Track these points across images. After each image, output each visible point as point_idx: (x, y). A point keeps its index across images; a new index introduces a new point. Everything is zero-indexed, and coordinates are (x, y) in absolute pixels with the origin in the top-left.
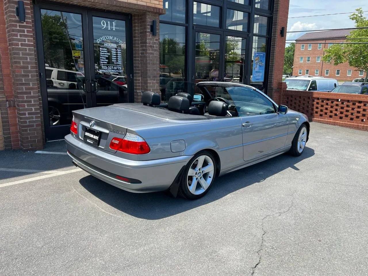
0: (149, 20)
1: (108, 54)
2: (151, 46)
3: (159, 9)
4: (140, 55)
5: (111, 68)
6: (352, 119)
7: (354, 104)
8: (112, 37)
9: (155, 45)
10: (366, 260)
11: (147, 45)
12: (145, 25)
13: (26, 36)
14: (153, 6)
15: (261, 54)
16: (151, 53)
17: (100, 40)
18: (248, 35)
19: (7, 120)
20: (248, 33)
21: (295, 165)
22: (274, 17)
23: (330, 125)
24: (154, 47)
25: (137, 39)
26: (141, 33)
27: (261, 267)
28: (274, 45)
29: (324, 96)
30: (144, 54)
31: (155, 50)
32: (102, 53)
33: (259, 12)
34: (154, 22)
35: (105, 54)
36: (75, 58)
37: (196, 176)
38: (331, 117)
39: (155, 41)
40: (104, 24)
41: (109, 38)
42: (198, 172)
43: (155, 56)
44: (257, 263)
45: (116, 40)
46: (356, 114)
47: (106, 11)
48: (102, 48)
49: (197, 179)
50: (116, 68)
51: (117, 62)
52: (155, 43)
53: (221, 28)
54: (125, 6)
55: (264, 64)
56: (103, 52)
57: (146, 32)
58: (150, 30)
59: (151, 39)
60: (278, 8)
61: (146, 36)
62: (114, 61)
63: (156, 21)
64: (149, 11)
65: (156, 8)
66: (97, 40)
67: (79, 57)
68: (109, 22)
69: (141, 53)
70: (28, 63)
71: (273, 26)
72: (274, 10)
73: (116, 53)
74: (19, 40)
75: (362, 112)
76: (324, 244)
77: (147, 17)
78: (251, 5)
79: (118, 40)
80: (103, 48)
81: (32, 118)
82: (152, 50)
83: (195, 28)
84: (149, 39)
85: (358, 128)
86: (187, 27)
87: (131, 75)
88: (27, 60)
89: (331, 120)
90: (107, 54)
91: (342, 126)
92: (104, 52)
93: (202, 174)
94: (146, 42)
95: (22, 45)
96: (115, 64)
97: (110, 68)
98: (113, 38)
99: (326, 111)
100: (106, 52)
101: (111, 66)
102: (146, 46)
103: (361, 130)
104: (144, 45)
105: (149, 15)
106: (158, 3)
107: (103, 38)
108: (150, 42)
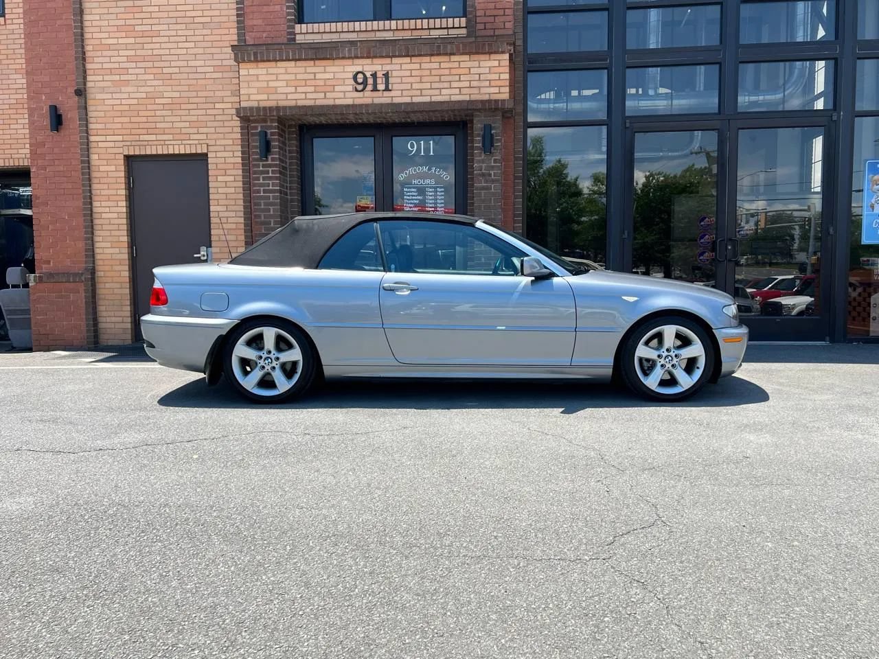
0: (478, 126)
1: (419, 198)
2: (483, 175)
3: (503, 101)
8: (427, 168)
9: (492, 172)
11: (475, 172)
12: (473, 136)
13: (270, 178)
14: (487, 97)
16: (483, 188)
17: (404, 175)
24: (490, 175)
31: (494, 181)
32: (408, 198)
34: (487, 129)
35: (414, 198)
39: (493, 164)
40: (412, 146)
41: (422, 170)
43: (494, 193)
45: (435, 171)
48: (408, 188)
52: (493, 167)
53: (720, 114)
56: (408, 196)
57: (474, 149)
58: (480, 145)
59: (483, 161)
63: (491, 126)
64: (479, 110)
65: (490, 101)
66: (400, 176)
68: (422, 142)
70: (271, 216)
73: (434, 196)
74: (261, 185)
77: (475, 122)
79: (438, 172)
80: (410, 188)
82: (486, 182)
84: (479, 162)
88: (270, 211)
90: (416, 198)
92: (412, 196)
94: (474, 167)
95: (265, 191)
98: (429, 169)
100: (413, 194)
105: (478, 116)
106: (496, 90)
107: (411, 171)
108: (481, 167)
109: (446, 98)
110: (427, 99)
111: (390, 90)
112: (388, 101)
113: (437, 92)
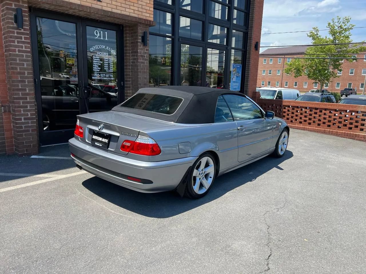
0: (140, 31)
1: (101, 62)
2: (142, 56)
3: (150, 21)
4: (131, 63)
5: (104, 76)
6: (319, 125)
7: (321, 111)
8: (104, 46)
9: (145, 55)
10: (361, 248)
11: (139, 54)
12: (137, 36)
13: (24, 43)
14: (145, 18)
15: (238, 65)
16: (142, 63)
17: (93, 49)
18: (227, 48)
19: (2, 125)
20: (227, 46)
21: (279, 166)
22: (249, 32)
23: (300, 130)
25: (128, 49)
26: (132, 43)
27: (273, 258)
28: (250, 58)
29: (294, 104)
30: (135, 63)
31: (146, 60)
32: (95, 62)
33: (236, 27)
34: (145, 33)
35: (98, 62)
36: (69, 65)
37: (199, 176)
38: (301, 122)
39: (145, 51)
40: (97, 33)
41: (102, 47)
42: (201, 173)
43: (146, 65)
44: (269, 255)
45: (108, 49)
46: (323, 120)
47: (99, 21)
49: (200, 179)
50: (108, 75)
51: (109, 70)
52: (146, 53)
53: (203, 41)
54: (119, 17)
55: (240, 74)
56: (96, 61)
57: (137, 42)
58: (141, 41)
59: (142, 49)
60: (252, 25)
61: (137, 46)
62: (107, 69)
63: (147, 32)
64: (140, 23)
65: (147, 20)
66: (91, 49)
67: (73, 65)
68: (102, 32)
69: (132, 62)
70: (25, 69)
71: (248, 41)
72: (249, 26)
73: (108, 62)
74: (16, 46)
75: (328, 119)
76: (323, 235)
77: (139, 29)
78: (229, 21)
79: (110, 49)
81: (28, 123)
82: (143, 59)
83: (180, 40)
84: (140, 49)
85: (324, 132)
86: (174, 39)
87: (122, 83)
88: (24, 66)
89: (301, 126)
90: (99, 62)
91: (311, 131)
92: (97, 61)
93: (204, 175)
94: (138, 51)
95: (19, 51)
96: (107, 72)
97: (102, 75)
98: (106, 47)
99: (296, 118)
101: (103, 74)
102: (137, 56)
103: (327, 134)
104: (136, 54)
105: (140, 26)
106: (148, 15)
107: (96, 47)
108: (141, 52)
109: (128, 14)
110: (119, 12)
111: (101, 2)
112: (100, 7)
113: (124, 9)
